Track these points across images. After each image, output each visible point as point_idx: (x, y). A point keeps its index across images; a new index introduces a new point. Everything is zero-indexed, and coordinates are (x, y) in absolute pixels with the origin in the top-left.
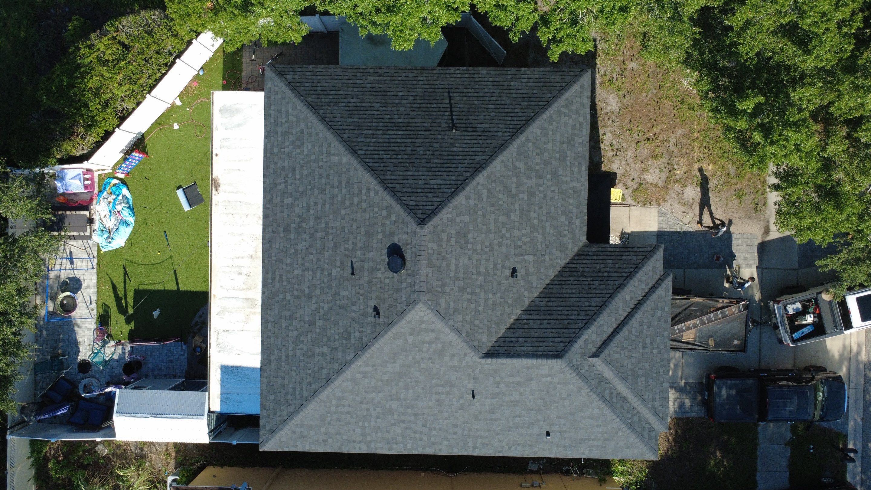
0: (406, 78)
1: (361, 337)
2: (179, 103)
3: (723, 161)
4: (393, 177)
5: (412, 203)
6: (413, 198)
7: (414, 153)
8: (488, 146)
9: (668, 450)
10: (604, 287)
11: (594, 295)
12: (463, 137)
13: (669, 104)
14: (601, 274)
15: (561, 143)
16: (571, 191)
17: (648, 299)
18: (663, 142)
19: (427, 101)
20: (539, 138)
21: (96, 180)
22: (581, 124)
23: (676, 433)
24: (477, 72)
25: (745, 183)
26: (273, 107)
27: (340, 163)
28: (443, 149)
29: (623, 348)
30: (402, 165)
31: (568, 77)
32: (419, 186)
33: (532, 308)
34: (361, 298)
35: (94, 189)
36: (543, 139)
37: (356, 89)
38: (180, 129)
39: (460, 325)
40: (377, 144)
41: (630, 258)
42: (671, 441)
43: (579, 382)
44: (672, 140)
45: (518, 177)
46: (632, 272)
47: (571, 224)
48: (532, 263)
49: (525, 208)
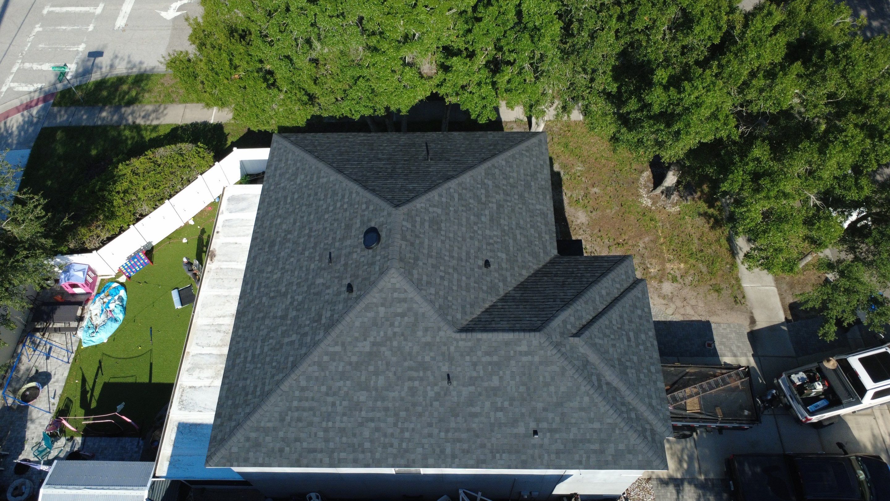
1: (332, 315)
2: (192, 223)
3: (692, 261)
4: (373, 184)
5: (390, 197)
6: (391, 194)
7: (394, 172)
8: (459, 167)
10: (578, 283)
11: (569, 288)
12: (437, 164)
13: (633, 217)
15: (525, 175)
16: (538, 212)
18: (633, 246)
19: (407, 147)
20: (504, 167)
21: (98, 283)
22: (542, 166)
24: (450, 133)
25: (719, 279)
27: (328, 181)
28: (419, 169)
29: (605, 335)
30: (383, 178)
32: (396, 188)
33: (507, 298)
34: (336, 281)
35: (93, 290)
36: (508, 169)
38: (187, 243)
39: (433, 297)
40: (362, 167)
43: (562, 361)
44: (641, 245)
47: (540, 237)
48: (505, 261)
49: (495, 215)
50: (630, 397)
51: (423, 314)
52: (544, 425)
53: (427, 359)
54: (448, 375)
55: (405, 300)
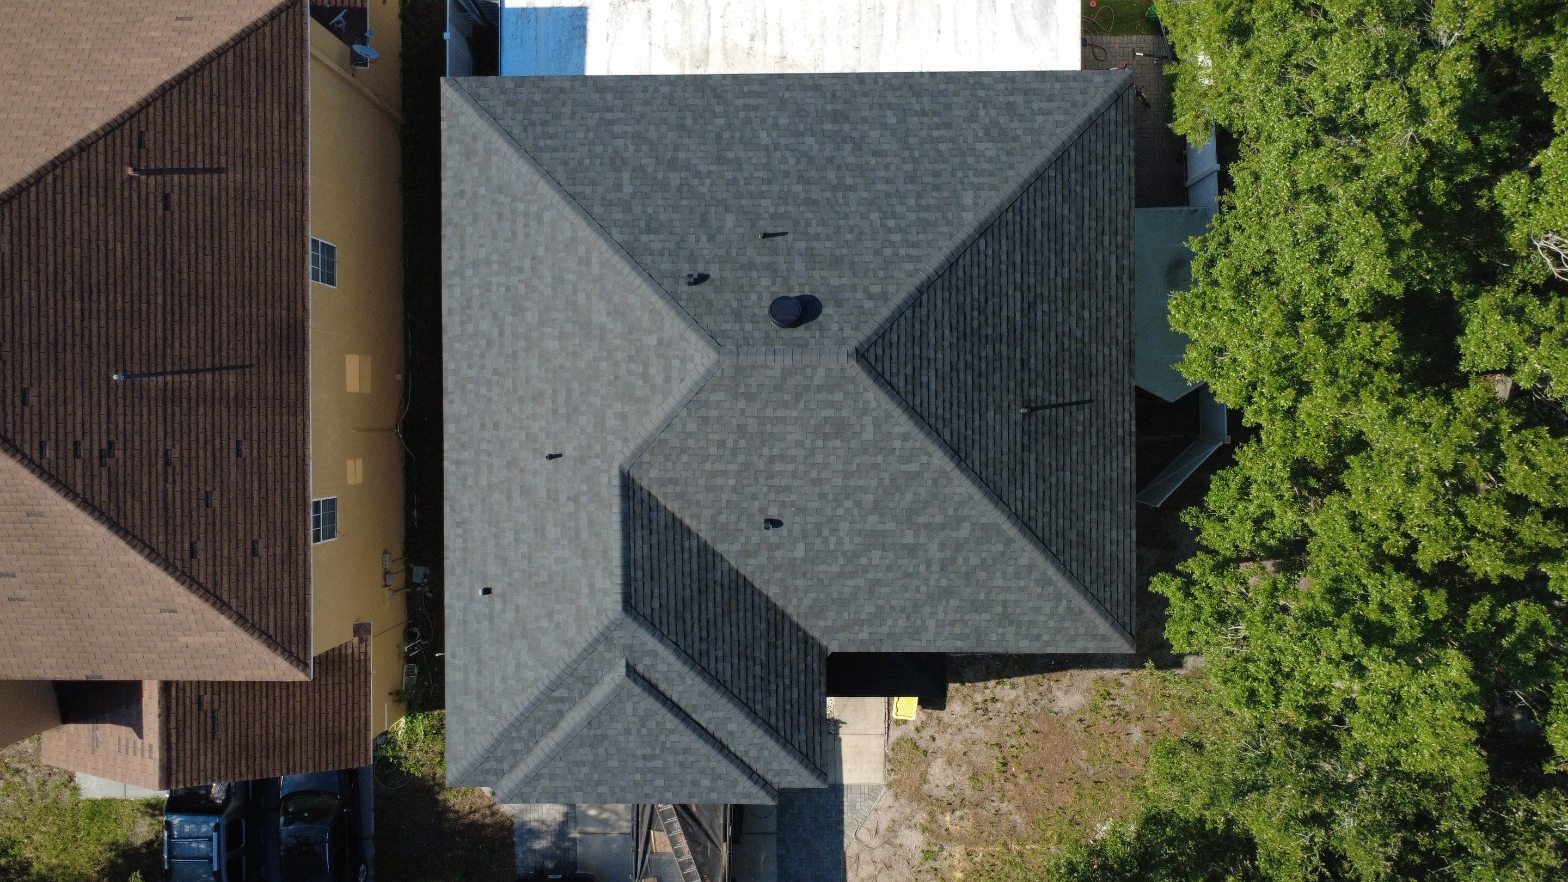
0: (1113, 323)
1: (652, 253)
4: (939, 302)
5: (894, 338)
6: (903, 339)
7: (983, 340)
8: (998, 472)
9: (456, 812)
10: (751, 683)
11: (735, 667)
12: (1012, 426)
14: (772, 677)
15: (1005, 601)
16: (919, 623)
17: (732, 762)
18: (1002, 790)
19: (1074, 361)
20: (1012, 562)
22: (1038, 637)
23: (485, 826)
24: (1127, 450)
26: (1058, 86)
27: (963, 208)
28: (991, 392)
29: (644, 719)
30: (961, 320)
31: (1121, 611)
32: (924, 351)
33: (710, 557)
34: (722, 252)
36: (1010, 570)
37: (1093, 234)
39: (678, 428)
40: (996, 274)
41: (802, 729)
42: (472, 817)
43: (581, 643)
44: (1004, 807)
45: (943, 527)
46: (777, 732)
47: (861, 623)
48: (790, 555)
49: (889, 541)
50: (547, 744)
51: (647, 413)
52: (498, 605)
53: (583, 420)
54: (560, 455)
55: (668, 380)
